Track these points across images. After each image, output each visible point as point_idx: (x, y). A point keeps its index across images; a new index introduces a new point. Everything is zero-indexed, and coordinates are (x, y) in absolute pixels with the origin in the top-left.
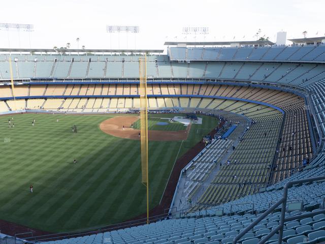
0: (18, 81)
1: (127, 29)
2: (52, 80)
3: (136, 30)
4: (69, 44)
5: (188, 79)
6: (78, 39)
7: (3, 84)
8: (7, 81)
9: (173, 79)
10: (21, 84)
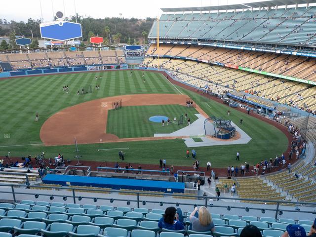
10: (190, 43)
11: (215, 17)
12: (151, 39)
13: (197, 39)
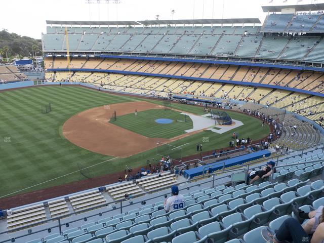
0: (91, 53)
2: (121, 53)
4: (158, 16)
5: (278, 61)
6: (173, 11)
7: (77, 56)
8: (81, 53)
9: (257, 60)
10: (93, 56)
11: (108, 32)
12: (47, 52)
13: (100, 52)
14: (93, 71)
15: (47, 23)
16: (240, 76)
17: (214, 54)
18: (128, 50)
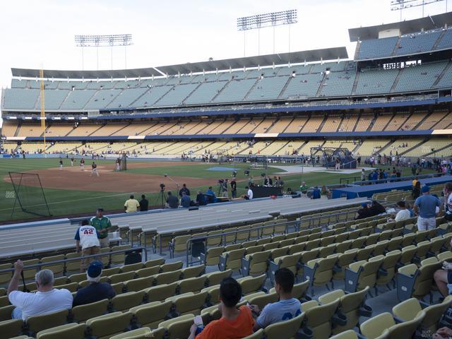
1: (274, 18)
3: (290, 16)
7: (59, 118)
8: (66, 113)
9: (354, 99)
10: (86, 118)
13: (98, 111)
14: (84, 141)
15: (14, 75)
16: (330, 126)
17: (284, 97)
18: (143, 105)
